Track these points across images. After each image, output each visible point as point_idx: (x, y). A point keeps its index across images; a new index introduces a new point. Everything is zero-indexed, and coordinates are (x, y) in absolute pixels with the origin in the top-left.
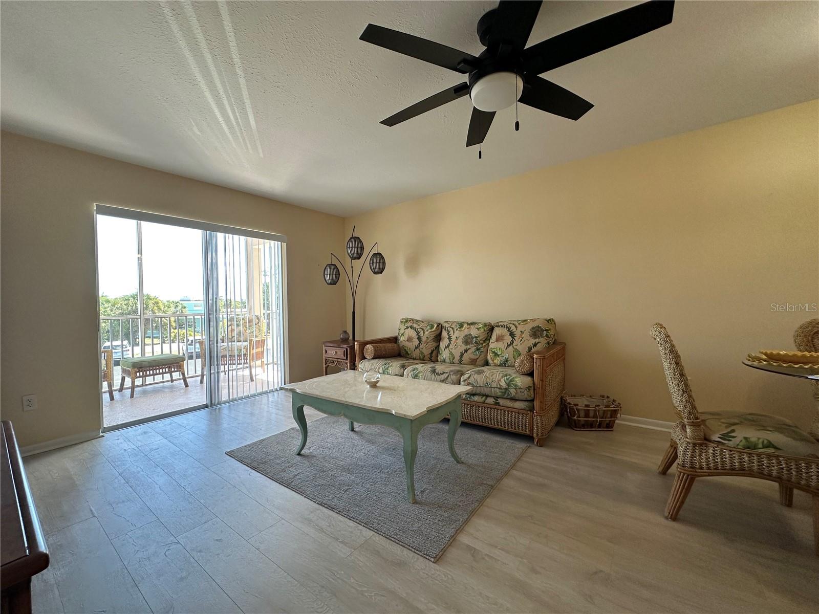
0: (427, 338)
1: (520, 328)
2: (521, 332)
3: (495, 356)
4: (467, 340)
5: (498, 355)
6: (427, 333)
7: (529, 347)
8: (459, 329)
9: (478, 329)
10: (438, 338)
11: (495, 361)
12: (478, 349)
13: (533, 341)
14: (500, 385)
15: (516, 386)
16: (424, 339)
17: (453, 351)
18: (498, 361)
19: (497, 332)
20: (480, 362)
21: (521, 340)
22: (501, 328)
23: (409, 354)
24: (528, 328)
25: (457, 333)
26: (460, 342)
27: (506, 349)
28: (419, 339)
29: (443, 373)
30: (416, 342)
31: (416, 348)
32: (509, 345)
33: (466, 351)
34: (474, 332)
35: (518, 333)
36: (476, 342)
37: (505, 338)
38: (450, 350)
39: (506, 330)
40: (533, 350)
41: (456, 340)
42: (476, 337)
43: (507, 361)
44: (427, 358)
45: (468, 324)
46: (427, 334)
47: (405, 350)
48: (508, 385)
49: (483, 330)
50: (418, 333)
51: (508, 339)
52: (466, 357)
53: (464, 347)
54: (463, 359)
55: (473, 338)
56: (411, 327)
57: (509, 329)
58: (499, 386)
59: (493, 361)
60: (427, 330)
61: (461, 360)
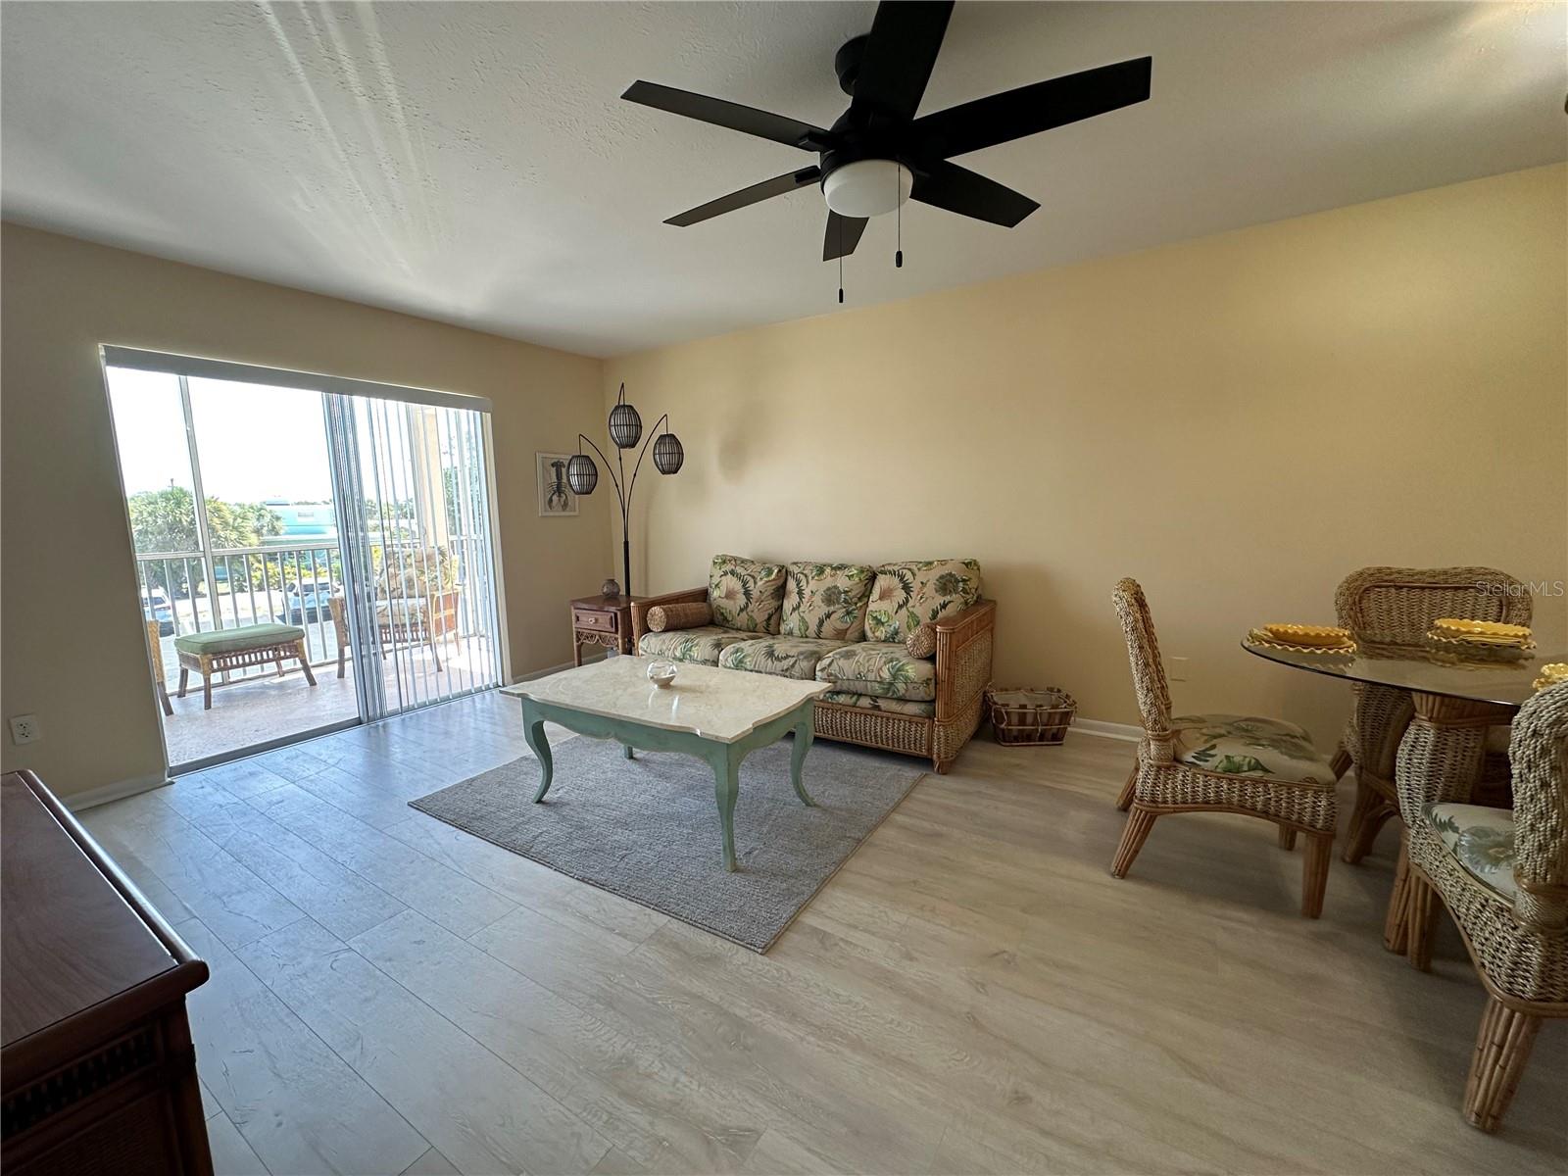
0: (761, 592)
1: (921, 577)
2: (922, 583)
3: (877, 624)
4: (831, 596)
5: (883, 624)
6: (760, 583)
7: (933, 610)
8: (816, 578)
9: (849, 577)
10: (780, 592)
11: (876, 634)
12: (848, 613)
13: (941, 600)
14: (881, 677)
15: (906, 678)
16: (755, 594)
17: (806, 616)
18: (881, 633)
19: (882, 582)
20: (852, 634)
21: (921, 598)
22: (889, 576)
23: (728, 621)
24: (934, 575)
25: (813, 585)
26: (818, 599)
27: (896, 612)
28: (747, 593)
29: (787, 657)
30: (741, 600)
31: (742, 610)
32: (900, 607)
33: (828, 616)
34: (842, 582)
35: (915, 586)
36: (846, 601)
37: (895, 593)
38: (802, 614)
39: (896, 580)
40: (940, 615)
41: (811, 597)
42: (846, 592)
43: (896, 633)
44: (760, 627)
45: (833, 569)
46: (761, 585)
47: (722, 614)
48: (894, 677)
49: (857, 579)
50: (745, 583)
51: (901, 595)
52: (827, 627)
53: (825, 609)
54: (823, 629)
55: (840, 593)
56: (733, 573)
57: (902, 578)
58: (879, 680)
59: (874, 633)
60: (761, 579)
61: (820, 632)
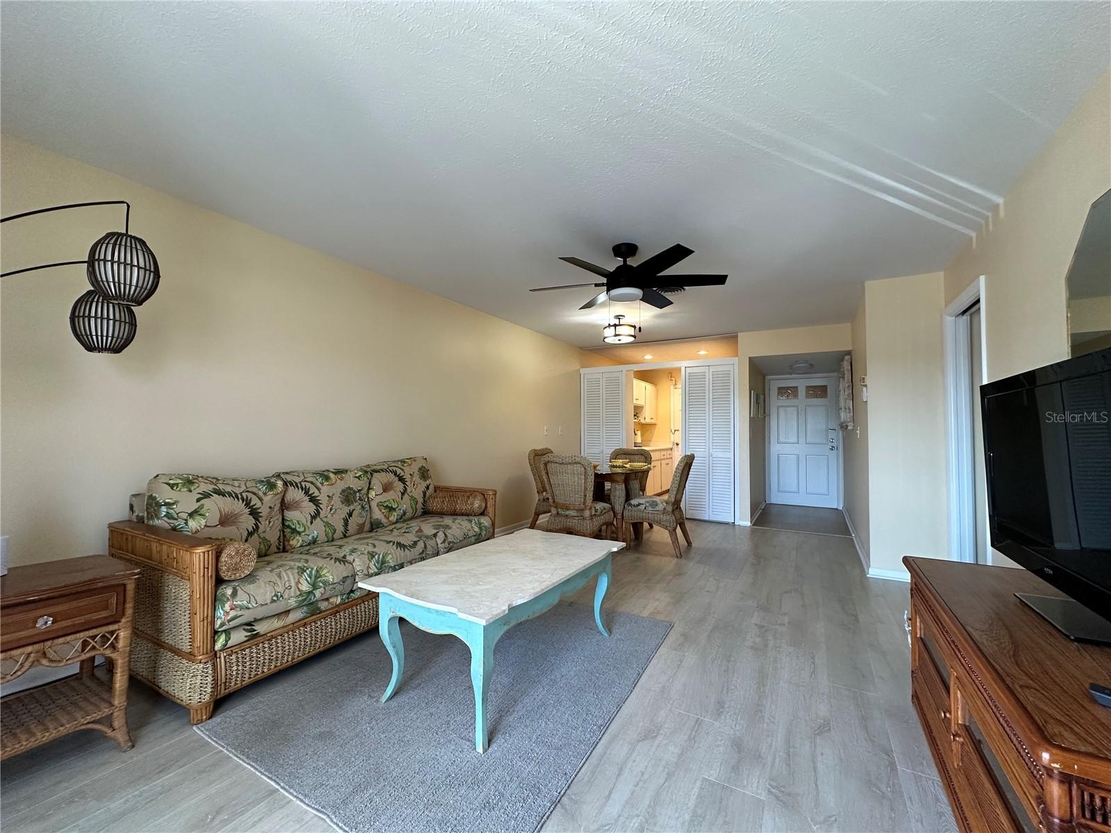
0: (270, 508)
1: (407, 470)
2: (411, 475)
3: (390, 511)
4: (348, 496)
5: (394, 509)
6: (267, 499)
7: (423, 492)
9: (359, 478)
12: (363, 508)
16: (264, 511)
18: (393, 518)
19: (380, 479)
20: (367, 527)
21: (413, 485)
22: (383, 474)
24: (415, 468)
25: (325, 489)
26: (337, 501)
27: (402, 498)
28: (254, 513)
30: (249, 521)
31: (251, 534)
32: (403, 494)
33: (350, 515)
34: (351, 482)
35: (407, 477)
36: (360, 499)
37: (395, 485)
38: (325, 520)
39: (392, 475)
41: (329, 501)
42: (359, 491)
43: (405, 513)
44: (273, 548)
46: (269, 500)
50: (248, 503)
51: (399, 485)
52: (352, 525)
53: (347, 510)
54: (349, 528)
55: (355, 492)
56: (216, 492)
57: (395, 473)
59: (388, 518)
60: (265, 494)
61: (346, 530)
